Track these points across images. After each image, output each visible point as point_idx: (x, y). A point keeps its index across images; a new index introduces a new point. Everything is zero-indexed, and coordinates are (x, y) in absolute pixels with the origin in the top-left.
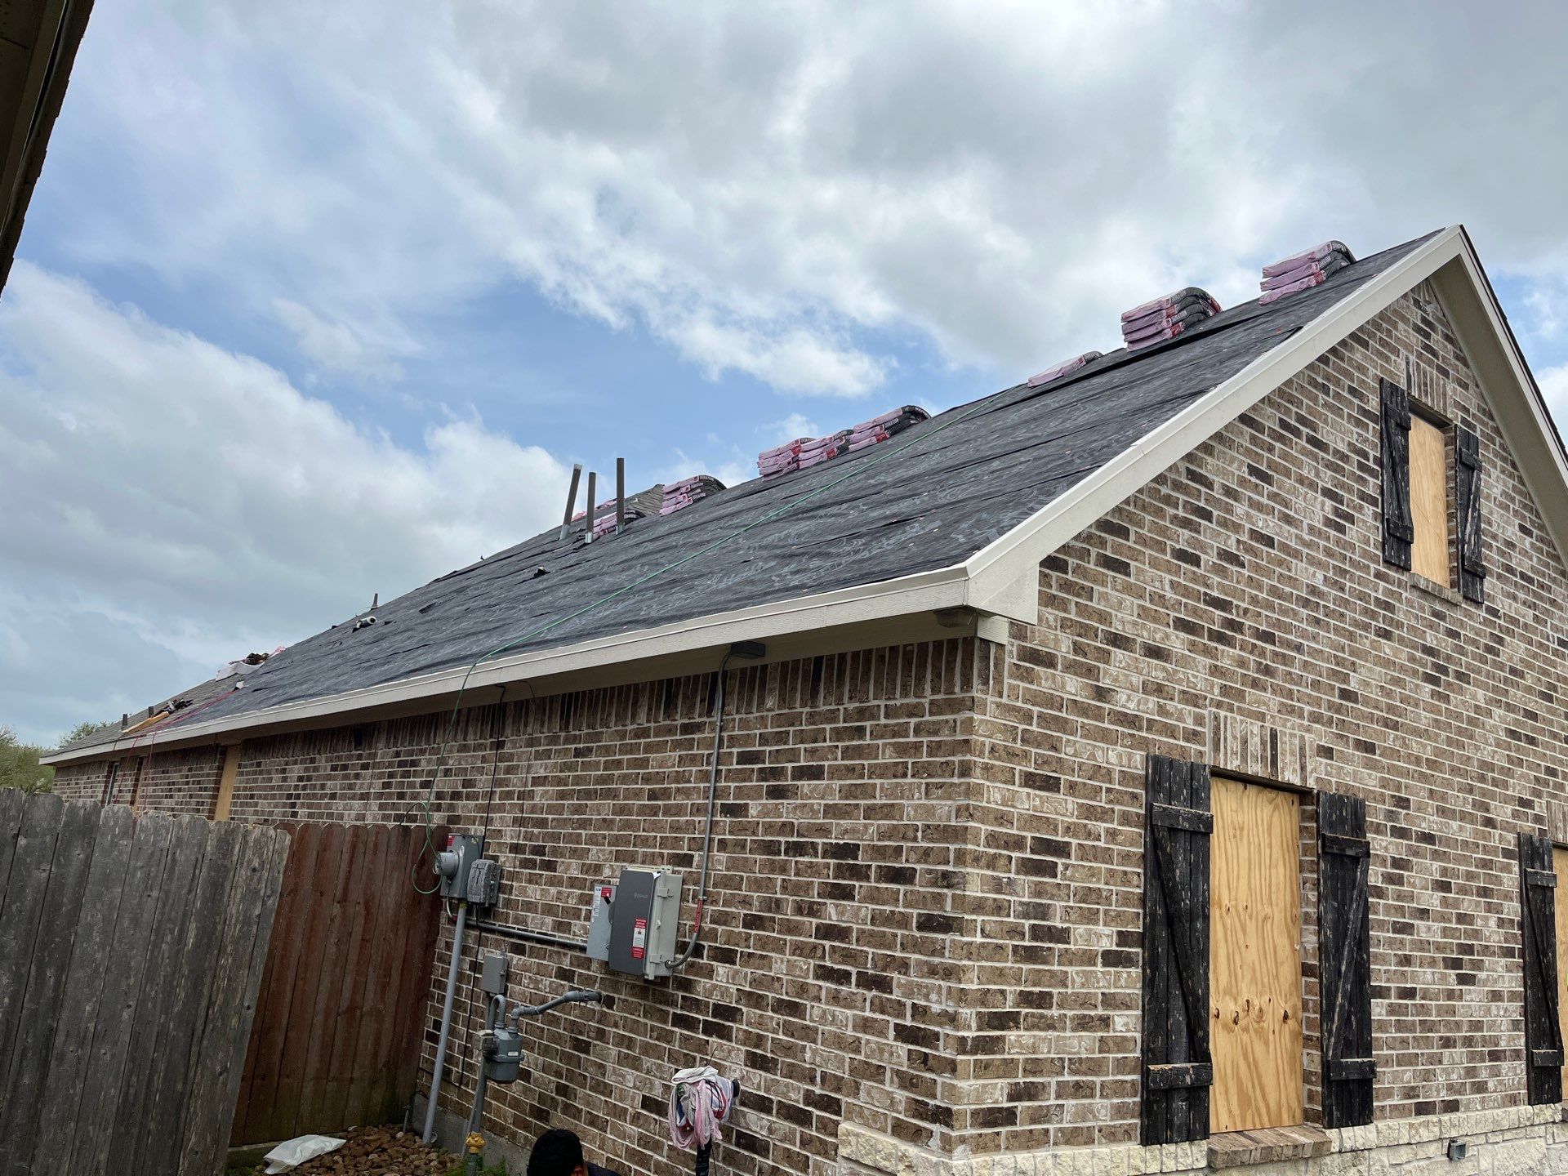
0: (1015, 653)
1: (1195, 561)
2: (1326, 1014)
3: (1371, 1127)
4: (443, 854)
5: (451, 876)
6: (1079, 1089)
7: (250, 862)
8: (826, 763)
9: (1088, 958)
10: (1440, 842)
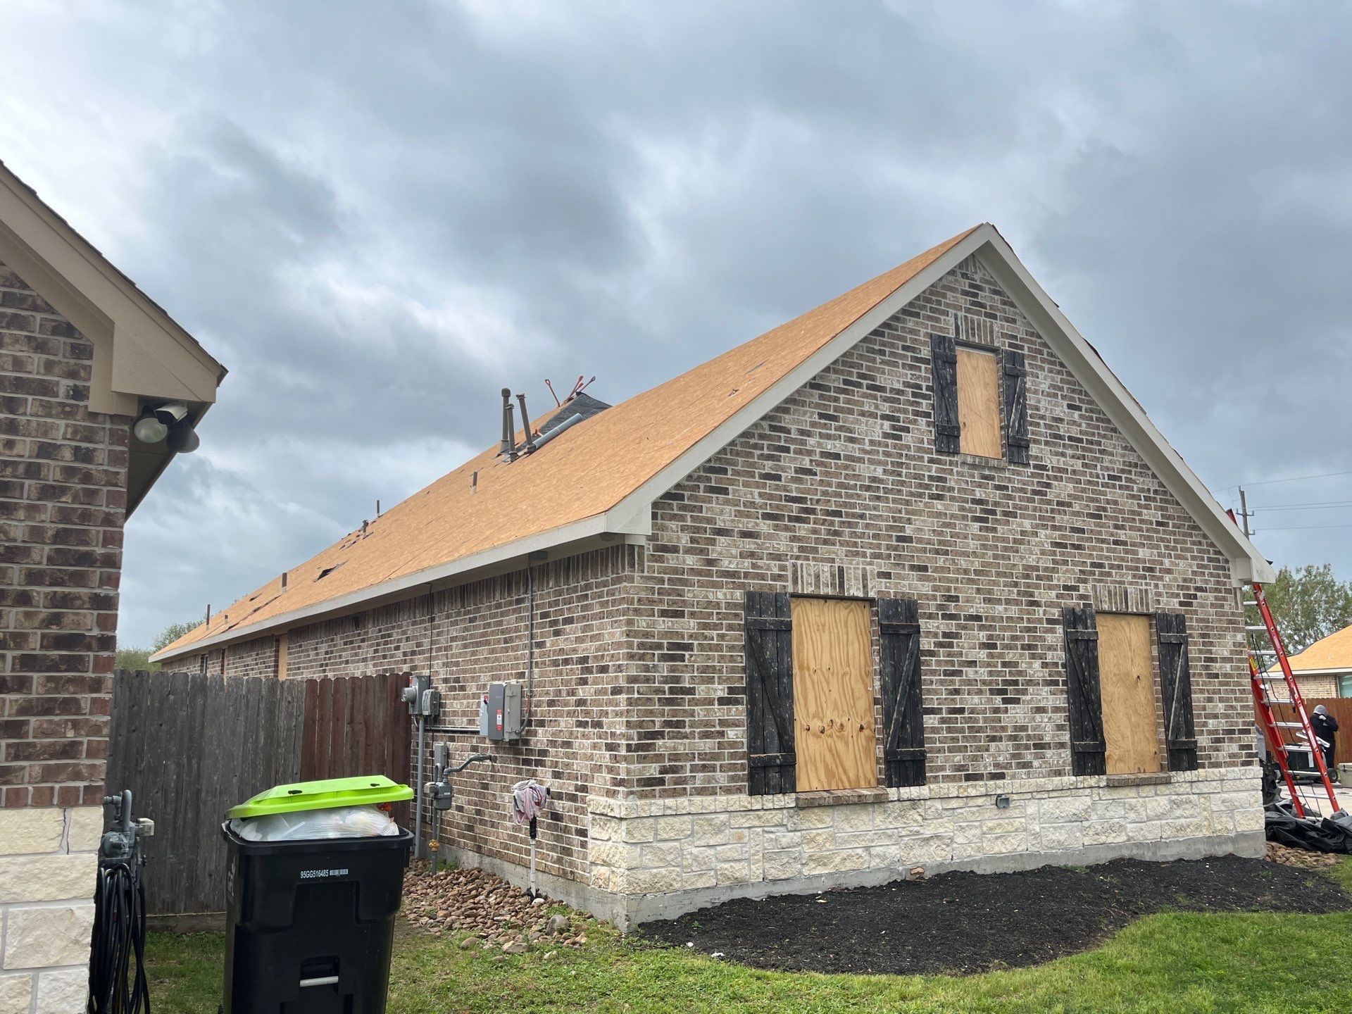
0: (651, 549)
1: (778, 478)
2: (887, 724)
3: (926, 787)
4: (406, 689)
5: (413, 702)
6: (704, 768)
7: (286, 698)
8: (575, 615)
9: (711, 702)
10: (986, 620)
